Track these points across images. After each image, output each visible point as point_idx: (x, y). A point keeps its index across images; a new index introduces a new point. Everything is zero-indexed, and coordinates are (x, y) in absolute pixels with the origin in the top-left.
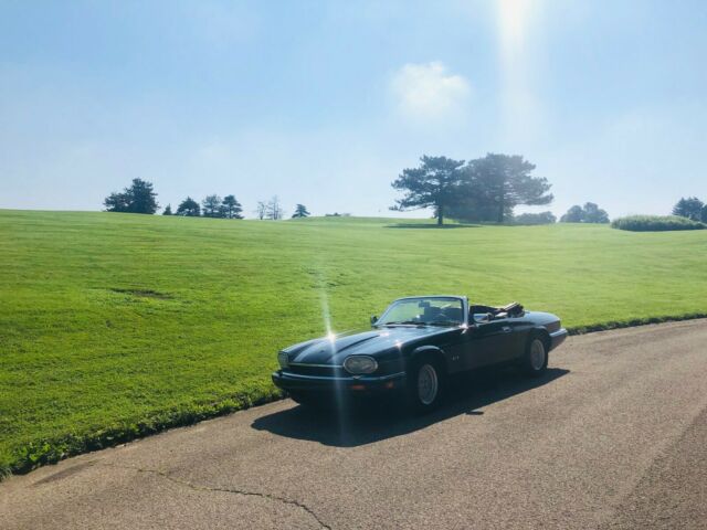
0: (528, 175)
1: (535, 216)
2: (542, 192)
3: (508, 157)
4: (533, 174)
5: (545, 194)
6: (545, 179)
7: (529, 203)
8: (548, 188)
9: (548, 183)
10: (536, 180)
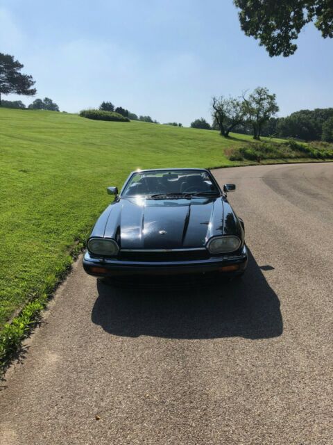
0: (18, 72)
1: (10, 103)
2: (29, 86)
3: (3, 55)
4: (22, 72)
5: (31, 88)
6: (31, 77)
7: (19, 93)
8: (33, 83)
9: (33, 80)
10: (24, 76)
